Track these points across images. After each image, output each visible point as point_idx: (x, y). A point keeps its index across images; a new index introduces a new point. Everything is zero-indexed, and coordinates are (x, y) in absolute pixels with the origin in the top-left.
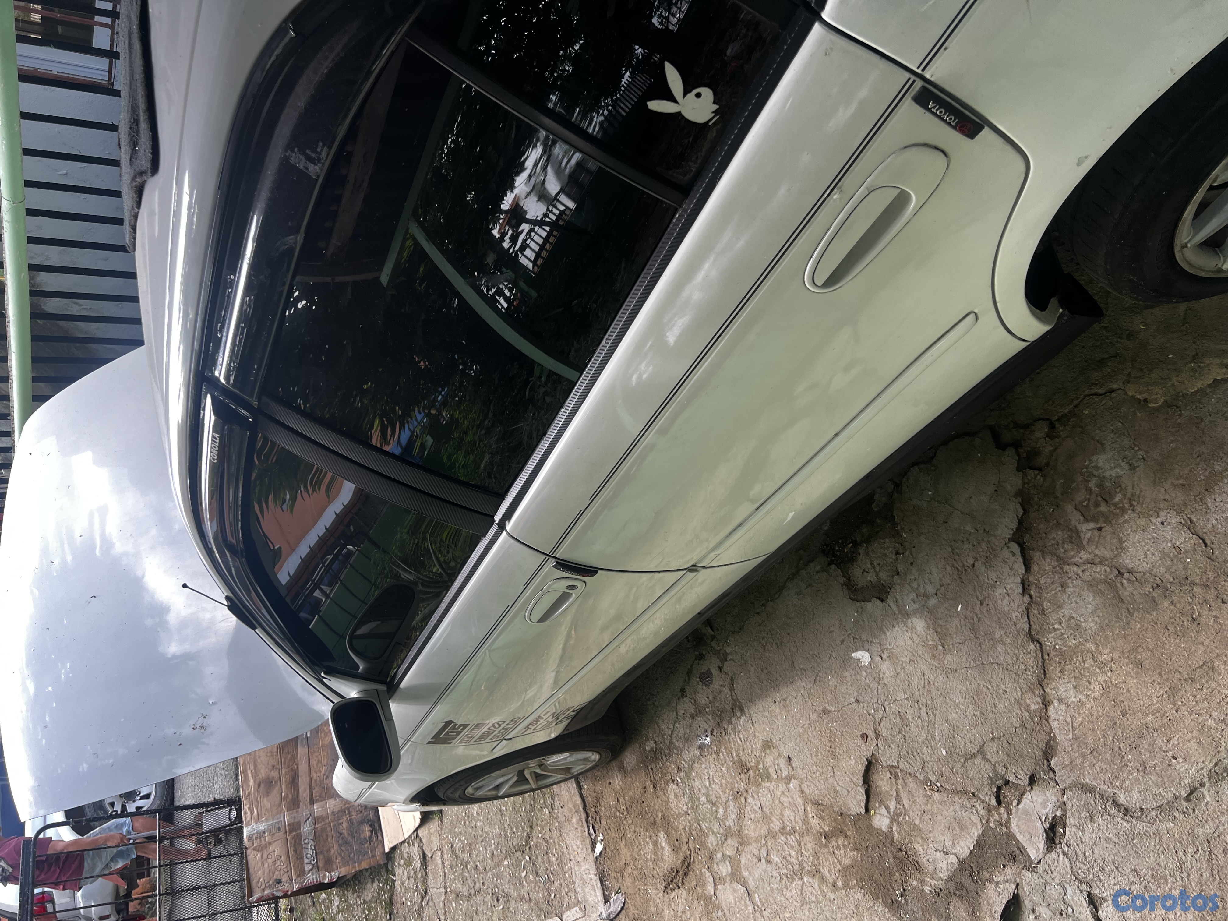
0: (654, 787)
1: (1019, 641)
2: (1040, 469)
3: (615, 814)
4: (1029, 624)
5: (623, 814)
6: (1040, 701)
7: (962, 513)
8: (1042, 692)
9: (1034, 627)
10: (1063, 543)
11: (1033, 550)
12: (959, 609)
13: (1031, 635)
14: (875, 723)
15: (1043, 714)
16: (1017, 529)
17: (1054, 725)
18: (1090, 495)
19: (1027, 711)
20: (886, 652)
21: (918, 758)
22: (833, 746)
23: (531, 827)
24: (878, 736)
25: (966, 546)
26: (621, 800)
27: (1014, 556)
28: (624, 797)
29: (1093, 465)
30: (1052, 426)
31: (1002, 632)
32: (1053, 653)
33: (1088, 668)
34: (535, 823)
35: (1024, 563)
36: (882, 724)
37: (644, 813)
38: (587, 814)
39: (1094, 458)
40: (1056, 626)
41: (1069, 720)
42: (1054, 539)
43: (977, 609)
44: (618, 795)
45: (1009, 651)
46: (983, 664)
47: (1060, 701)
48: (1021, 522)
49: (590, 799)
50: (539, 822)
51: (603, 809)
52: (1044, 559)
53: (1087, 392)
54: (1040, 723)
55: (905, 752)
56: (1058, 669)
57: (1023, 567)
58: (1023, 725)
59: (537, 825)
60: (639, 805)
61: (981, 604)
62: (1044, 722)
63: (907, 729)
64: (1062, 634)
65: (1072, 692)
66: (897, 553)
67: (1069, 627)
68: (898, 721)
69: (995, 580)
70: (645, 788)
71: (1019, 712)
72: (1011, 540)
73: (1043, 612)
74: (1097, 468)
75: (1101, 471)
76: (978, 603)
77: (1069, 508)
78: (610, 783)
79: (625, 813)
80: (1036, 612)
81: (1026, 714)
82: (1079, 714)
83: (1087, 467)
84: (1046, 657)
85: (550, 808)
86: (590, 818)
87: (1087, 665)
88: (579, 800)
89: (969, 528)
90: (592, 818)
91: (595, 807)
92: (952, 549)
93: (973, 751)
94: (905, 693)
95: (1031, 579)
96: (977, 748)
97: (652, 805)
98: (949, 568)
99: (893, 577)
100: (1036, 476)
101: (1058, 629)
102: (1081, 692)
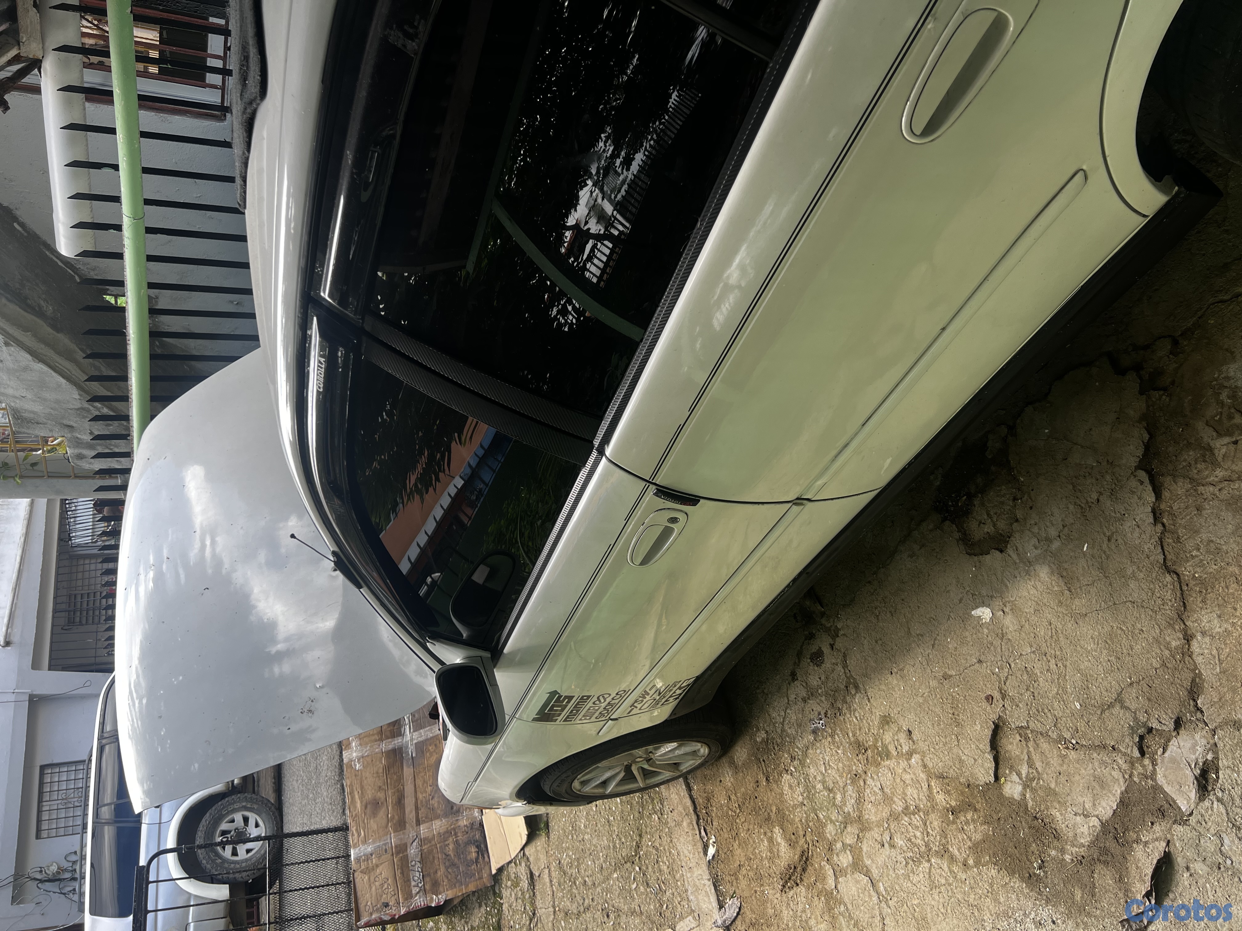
0: (767, 779)
1: (1154, 575)
2: (1165, 389)
3: (727, 813)
4: (1164, 554)
5: (735, 812)
6: (1181, 636)
7: (1082, 447)
8: (1183, 626)
9: (1169, 557)
10: (1196, 463)
11: (1163, 475)
12: (1085, 549)
13: (1166, 567)
14: (1000, 683)
15: (1185, 650)
16: (1143, 456)
17: (1199, 660)
18: (1222, 408)
19: (1168, 649)
20: (1008, 605)
21: (1049, 715)
22: (956, 713)
23: (640, 836)
24: (1004, 697)
25: (1089, 481)
26: (733, 797)
27: (1141, 484)
28: (735, 794)
29: (1223, 376)
30: (1175, 342)
31: (1135, 567)
32: (1192, 583)
33: (1233, 594)
34: (644, 831)
35: (1154, 490)
36: (1007, 683)
37: (757, 808)
38: (698, 816)
39: (1224, 368)
40: (1194, 553)
41: (1215, 652)
42: (1185, 460)
43: (1105, 546)
44: (730, 793)
45: (1144, 586)
46: (1115, 604)
47: (1204, 633)
48: (1147, 447)
49: (700, 801)
50: (648, 830)
51: (714, 809)
52: (1176, 483)
53: (1211, 300)
54: (1182, 660)
55: (1035, 710)
56: (1199, 599)
57: (1153, 494)
58: (1164, 665)
59: (646, 832)
60: (752, 801)
61: (1109, 540)
62: (1187, 658)
63: (1036, 685)
64: (1201, 561)
65: (1216, 621)
66: (1015, 499)
67: (1208, 552)
68: (1025, 677)
69: (1123, 513)
70: (757, 782)
71: (1158, 651)
72: (1137, 468)
73: (1178, 540)
74: (1228, 378)
75: (1232, 381)
76: (1106, 539)
77: (1200, 425)
78: (721, 781)
79: (738, 811)
80: (1171, 541)
81: (1167, 653)
82: (1226, 644)
83: (1216, 380)
84: (1185, 588)
85: (659, 813)
86: (701, 821)
87: (1231, 591)
88: (689, 803)
89: (1091, 462)
90: (704, 820)
91: (706, 808)
92: (1074, 486)
93: (1110, 700)
94: (1031, 646)
95: (1163, 506)
96: (1114, 696)
97: (765, 799)
98: (1071, 507)
99: (1011, 524)
100: (1161, 396)
101: (1196, 556)
102: (1226, 621)
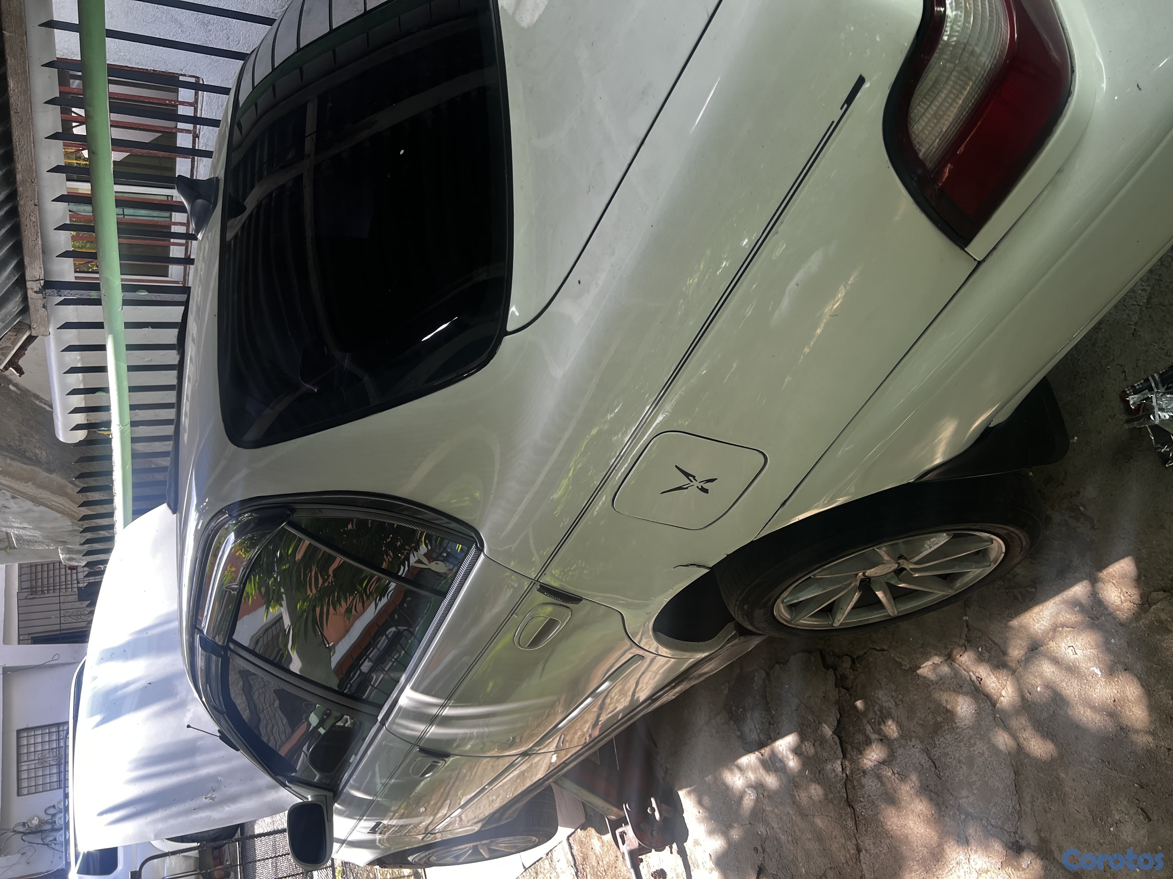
0: (623, 857)
1: (842, 805)
2: (848, 690)
3: (597, 873)
4: (847, 794)
5: (602, 874)
6: (855, 848)
7: (806, 706)
8: (856, 843)
9: (850, 796)
10: (863, 744)
11: (847, 743)
12: (807, 773)
13: (848, 802)
14: (761, 841)
15: (857, 857)
16: (837, 726)
17: (864, 866)
18: (876, 716)
19: (848, 853)
20: (766, 792)
21: (789, 871)
22: (737, 853)
23: (537, 873)
24: (764, 851)
25: (809, 730)
26: (601, 863)
27: (836, 746)
28: (602, 861)
29: (876, 696)
30: (853, 662)
31: (832, 796)
32: (860, 817)
33: (880, 833)
34: (539, 871)
35: (842, 751)
36: (766, 843)
37: (617, 875)
38: (577, 869)
39: (877, 691)
40: (862, 799)
41: (871, 864)
42: (858, 739)
43: (817, 776)
44: (598, 859)
45: (836, 809)
46: (822, 815)
47: (866, 850)
48: (839, 722)
49: (579, 858)
50: (542, 870)
51: (588, 867)
52: (853, 751)
53: (871, 646)
54: (856, 863)
55: (781, 866)
56: (864, 829)
57: (842, 754)
58: (847, 862)
59: (541, 872)
60: (613, 869)
61: (819, 773)
62: (858, 863)
63: (781, 849)
64: (865, 806)
65: (872, 846)
66: (770, 723)
67: (868, 801)
68: (775, 842)
69: (826, 758)
70: (617, 857)
71: (844, 853)
72: (834, 733)
73: (854, 787)
74: (879, 699)
75: (880, 701)
76: (818, 772)
77: (865, 721)
78: (592, 848)
79: (604, 874)
80: (850, 787)
81: (848, 855)
82: (876, 862)
83: (873, 696)
84: (857, 819)
85: (550, 860)
86: (579, 873)
87: (879, 830)
88: (571, 858)
89: (810, 718)
90: (581, 872)
91: (583, 865)
93: (820, 874)
94: (779, 824)
95: (847, 763)
96: (822, 872)
97: (622, 870)
99: (768, 740)
100: (846, 693)
101: (863, 802)
102: (877, 848)
